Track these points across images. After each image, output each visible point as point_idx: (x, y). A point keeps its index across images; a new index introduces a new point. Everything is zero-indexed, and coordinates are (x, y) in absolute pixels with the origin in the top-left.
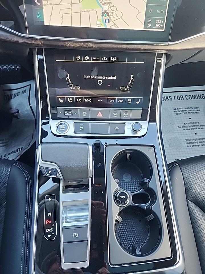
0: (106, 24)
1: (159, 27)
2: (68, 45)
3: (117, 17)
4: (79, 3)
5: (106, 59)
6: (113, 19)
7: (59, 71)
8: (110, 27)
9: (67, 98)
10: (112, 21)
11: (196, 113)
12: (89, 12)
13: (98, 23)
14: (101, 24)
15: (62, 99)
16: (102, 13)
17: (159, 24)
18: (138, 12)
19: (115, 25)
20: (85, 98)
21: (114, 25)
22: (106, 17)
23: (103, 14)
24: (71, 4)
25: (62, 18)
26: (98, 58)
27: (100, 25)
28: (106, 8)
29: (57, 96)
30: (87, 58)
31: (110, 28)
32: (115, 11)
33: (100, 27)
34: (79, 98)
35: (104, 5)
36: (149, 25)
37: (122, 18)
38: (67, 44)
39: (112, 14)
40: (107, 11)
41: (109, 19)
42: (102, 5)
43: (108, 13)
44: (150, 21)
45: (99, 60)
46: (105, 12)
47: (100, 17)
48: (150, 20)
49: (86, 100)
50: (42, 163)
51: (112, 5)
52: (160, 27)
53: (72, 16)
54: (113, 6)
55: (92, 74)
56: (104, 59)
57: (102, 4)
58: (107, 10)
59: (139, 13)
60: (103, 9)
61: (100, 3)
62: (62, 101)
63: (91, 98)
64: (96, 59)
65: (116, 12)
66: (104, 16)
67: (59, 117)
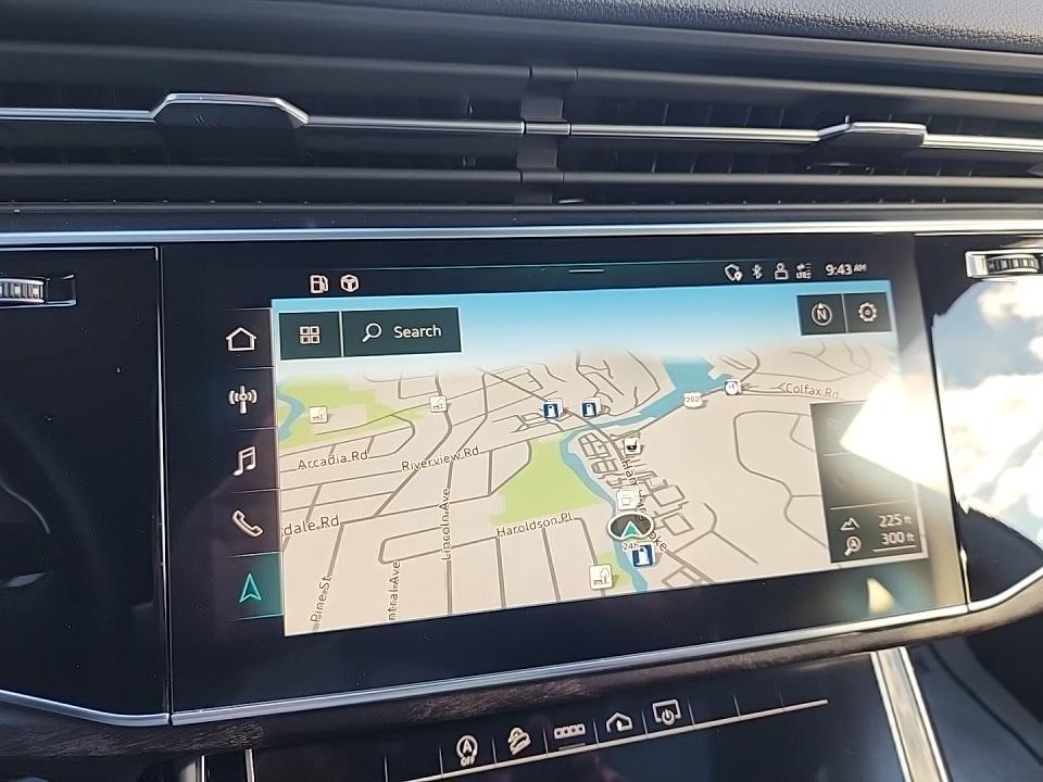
0: (639, 569)
1: (899, 544)
2: (426, 715)
3: (692, 528)
4: (490, 493)
5: (625, 723)
6: (673, 543)
8: (664, 581)
10: (668, 552)
12: (544, 531)
13: (596, 572)
14: (614, 578)
16: (615, 522)
17: (895, 530)
18: (788, 497)
19: (686, 570)
21: (681, 571)
22: (634, 541)
23: (617, 528)
24: (444, 506)
25: (395, 580)
27: (609, 580)
28: (628, 500)
31: (663, 587)
32: (676, 506)
33: (609, 593)
35: (619, 486)
36: (854, 545)
37: (716, 530)
38: (422, 712)
39: (663, 521)
40: (639, 513)
41: (653, 545)
42: (607, 489)
43: (644, 519)
44: (853, 525)
46: (626, 519)
47: (604, 543)
48: (852, 519)
51: (656, 482)
52: (907, 543)
53: (449, 563)
54: (665, 485)
56: (614, 725)
57: (608, 482)
58: (633, 506)
59: (792, 496)
60: (613, 504)
61: (597, 481)
64: (570, 734)
65: (680, 507)
66: (622, 538)
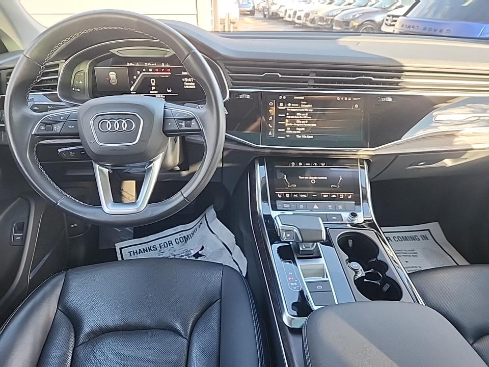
7: (278, 173)
9: (285, 194)
11: (413, 256)
15: (280, 194)
20: (300, 194)
26: (309, 164)
29: (276, 193)
30: (300, 164)
34: (295, 194)
45: (311, 165)
49: (301, 196)
50: (281, 227)
55: (306, 175)
62: (280, 196)
63: (306, 194)
67: (278, 208)
